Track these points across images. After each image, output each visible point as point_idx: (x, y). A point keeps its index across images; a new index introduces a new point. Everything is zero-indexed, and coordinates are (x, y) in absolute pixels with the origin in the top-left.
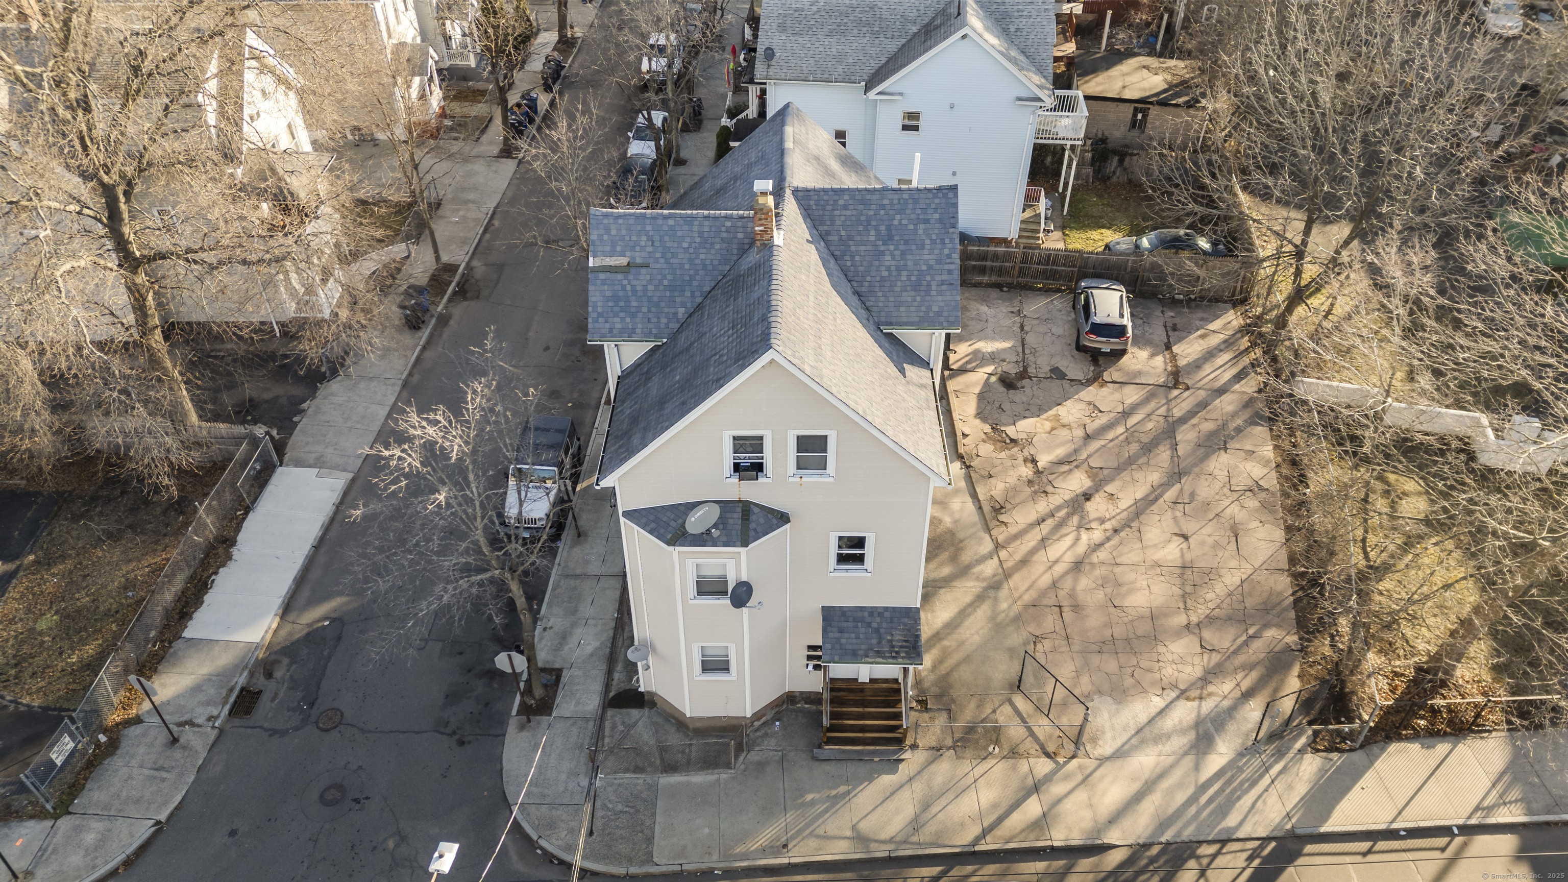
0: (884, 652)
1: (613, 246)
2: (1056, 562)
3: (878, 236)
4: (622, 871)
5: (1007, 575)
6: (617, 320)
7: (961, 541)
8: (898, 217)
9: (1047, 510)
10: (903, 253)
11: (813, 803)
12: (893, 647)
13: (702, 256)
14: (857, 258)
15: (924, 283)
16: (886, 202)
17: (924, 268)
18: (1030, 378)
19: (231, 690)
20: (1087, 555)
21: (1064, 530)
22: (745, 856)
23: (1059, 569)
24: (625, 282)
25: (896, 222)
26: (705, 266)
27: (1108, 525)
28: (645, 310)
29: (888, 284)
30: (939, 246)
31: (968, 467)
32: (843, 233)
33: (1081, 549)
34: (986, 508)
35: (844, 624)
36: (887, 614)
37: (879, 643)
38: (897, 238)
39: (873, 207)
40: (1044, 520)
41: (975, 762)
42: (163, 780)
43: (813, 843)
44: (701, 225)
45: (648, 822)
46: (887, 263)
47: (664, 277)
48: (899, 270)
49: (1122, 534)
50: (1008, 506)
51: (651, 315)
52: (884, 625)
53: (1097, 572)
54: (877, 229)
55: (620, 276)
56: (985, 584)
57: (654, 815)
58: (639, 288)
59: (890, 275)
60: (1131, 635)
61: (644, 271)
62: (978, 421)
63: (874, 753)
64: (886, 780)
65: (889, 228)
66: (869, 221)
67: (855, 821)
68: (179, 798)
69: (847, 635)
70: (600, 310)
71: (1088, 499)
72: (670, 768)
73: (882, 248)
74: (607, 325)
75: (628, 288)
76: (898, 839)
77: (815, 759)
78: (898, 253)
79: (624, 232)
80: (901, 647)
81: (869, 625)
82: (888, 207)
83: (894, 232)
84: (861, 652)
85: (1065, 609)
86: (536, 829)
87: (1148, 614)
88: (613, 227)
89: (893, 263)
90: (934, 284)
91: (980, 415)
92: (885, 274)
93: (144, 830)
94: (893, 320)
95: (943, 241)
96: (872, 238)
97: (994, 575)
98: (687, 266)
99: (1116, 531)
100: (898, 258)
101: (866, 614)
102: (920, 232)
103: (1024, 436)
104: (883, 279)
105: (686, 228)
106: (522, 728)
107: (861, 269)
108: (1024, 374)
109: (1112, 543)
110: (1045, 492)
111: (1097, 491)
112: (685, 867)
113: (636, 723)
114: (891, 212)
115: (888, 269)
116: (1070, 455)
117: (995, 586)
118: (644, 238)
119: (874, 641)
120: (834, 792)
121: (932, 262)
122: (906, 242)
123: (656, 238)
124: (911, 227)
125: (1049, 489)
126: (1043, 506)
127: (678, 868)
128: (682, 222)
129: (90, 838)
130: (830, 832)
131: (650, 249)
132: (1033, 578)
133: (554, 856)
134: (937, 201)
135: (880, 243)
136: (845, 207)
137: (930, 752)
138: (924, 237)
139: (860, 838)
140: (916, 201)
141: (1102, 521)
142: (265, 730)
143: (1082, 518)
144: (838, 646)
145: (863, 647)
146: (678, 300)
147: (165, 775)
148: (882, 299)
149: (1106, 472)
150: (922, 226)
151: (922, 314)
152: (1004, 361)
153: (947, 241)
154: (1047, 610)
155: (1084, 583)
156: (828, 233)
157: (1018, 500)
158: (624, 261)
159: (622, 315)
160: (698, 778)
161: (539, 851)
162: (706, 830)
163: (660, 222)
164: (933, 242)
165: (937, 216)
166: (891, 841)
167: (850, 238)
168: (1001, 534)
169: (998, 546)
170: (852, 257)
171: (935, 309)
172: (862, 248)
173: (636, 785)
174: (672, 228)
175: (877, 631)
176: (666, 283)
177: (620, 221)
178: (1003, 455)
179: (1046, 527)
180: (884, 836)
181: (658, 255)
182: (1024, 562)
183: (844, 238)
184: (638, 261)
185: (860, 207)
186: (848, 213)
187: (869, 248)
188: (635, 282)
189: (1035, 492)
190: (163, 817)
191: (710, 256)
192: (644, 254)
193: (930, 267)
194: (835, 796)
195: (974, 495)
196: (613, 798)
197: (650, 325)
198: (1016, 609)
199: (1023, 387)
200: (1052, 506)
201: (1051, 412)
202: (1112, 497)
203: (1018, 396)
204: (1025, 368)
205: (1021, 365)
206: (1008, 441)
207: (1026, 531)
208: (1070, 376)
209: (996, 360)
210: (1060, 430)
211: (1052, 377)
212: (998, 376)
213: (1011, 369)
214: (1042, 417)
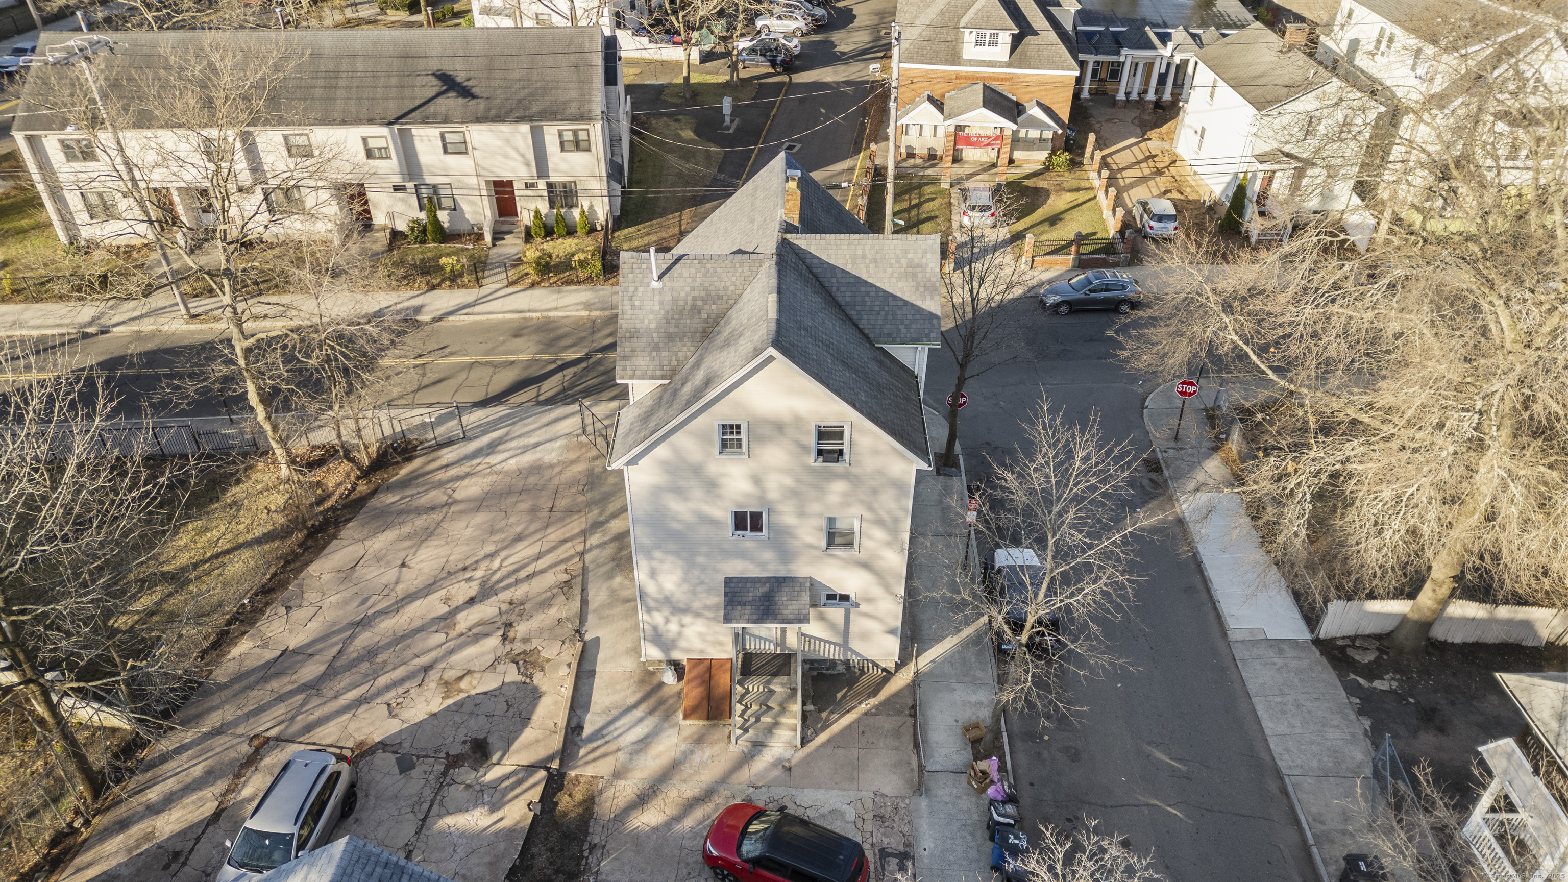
2: (536, 542)
5: (583, 533)
7: (612, 560)
9: (519, 585)
18: (448, 757)
20: (504, 548)
21: (511, 568)
23: (535, 537)
27: (468, 575)
31: (578, 633)
33: (507, 552)
34: (577, 587)
40: (527, 577)
49: (460, 566)
50: (554, 590)
62: (543, 688)
71: (472, 599)
85: (546, 511)
91: (539, 694)
97: (594, 533)
99: (465, 569)
103: (500, 668)
108: (454, 762)
109: (475, 559)
110: (511, 603)
111: (457, 608)
116: (461, 647)
125: (505, 608)
126: (519, 592)
132: (561, 531)
141: (472, 576)
149: (434, 629)
154: (561, 510)
157: (543, 595)
168: (573, 564)
178: (535, 645)
179: (530, 569)
182: (563, 543)
189: (521, 605)
195: (584, 602)
198: (586, 510)
199: (464, 742)
200: (513, 589)
201: (450, 701)
202: (446, 600)
203: (475, 727)
204: (444, 774)
205: (448, 779)
206: (521, 663)
207: (551, 567)
208: (392, 758)
209: (478, 788)
210: (454, 678)
211: (418, 757)
212: (489, 762)
213: (466, 774)
214: (464, 695)
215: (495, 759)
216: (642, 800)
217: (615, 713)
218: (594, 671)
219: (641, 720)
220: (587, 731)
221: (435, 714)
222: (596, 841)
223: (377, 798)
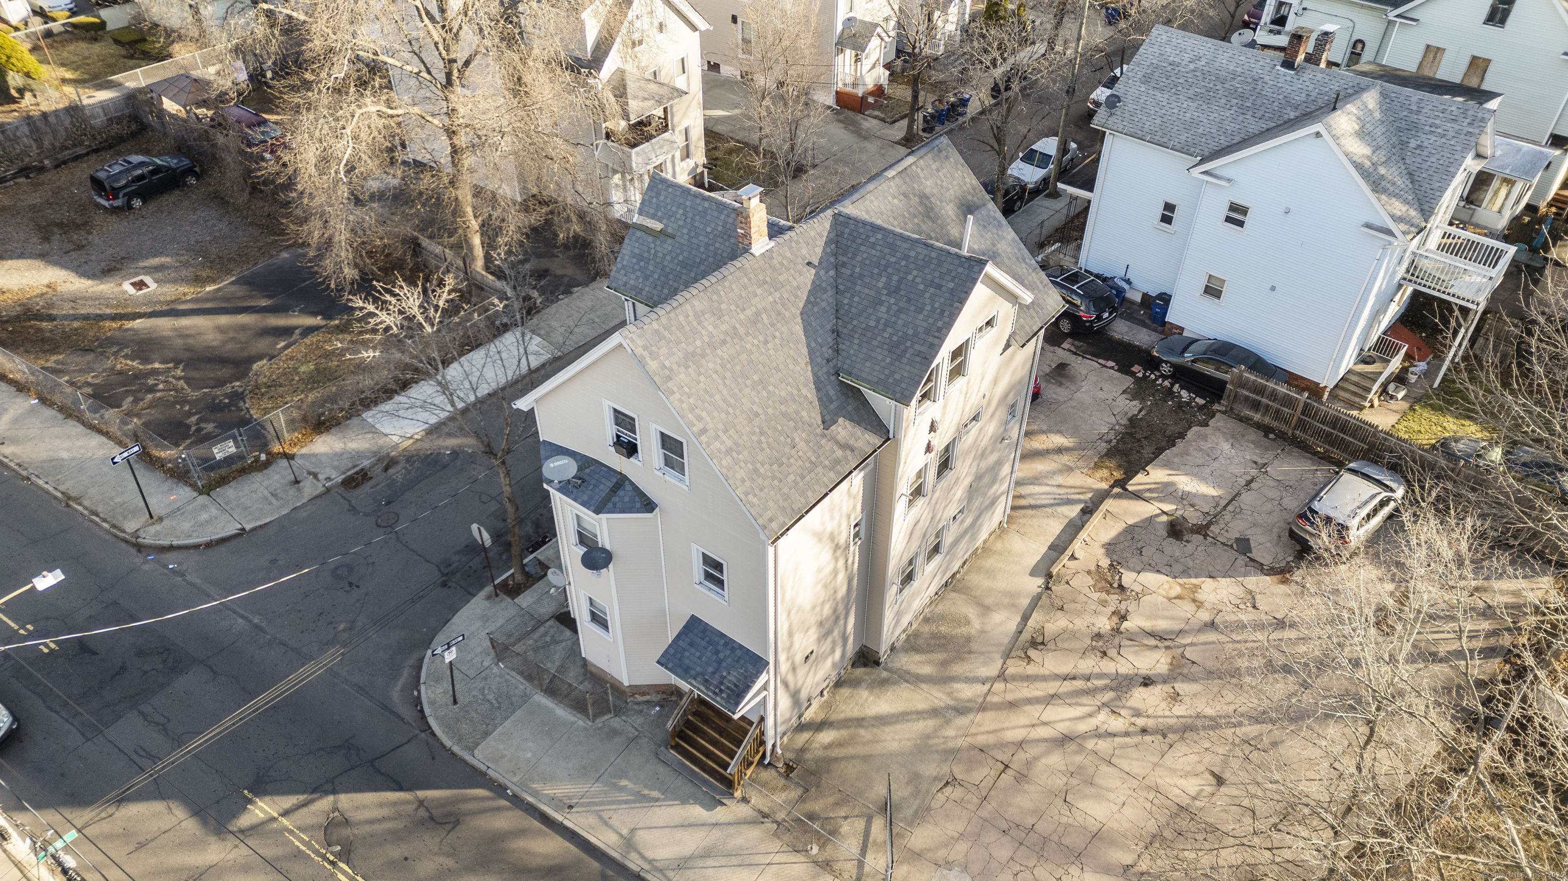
0: (710, 684)
1: (657, 210)
2: (1045, 724)
3: (887, 285)
4: (448, 743)
5: (983, 708)
6: (633, 277)
7: (970, 652)
8: (915, 273)
9: (1088, 671)
10: (900, 310)
11: (622, 789)
12: (722, 683)
13: (717, 245)
14: (856, 299)
15: (902, 347)
16: (912, 254)
17: (910, 332)
18: (1206, 536)
19: (354, 467)
20: (1085, 736)
21: (1085, 700)
22: (535, 794)
23: (1042, 732)
24: (652, 246)
25: (910, 277)
26: (716, 254)
27: (1141, 722)
28: (656, 276)
29: (869, 334)
30: (936, 316)
31: (1048, 588)
32: (857, 270)
33: (1083, 727)
34: (1026, 636)
35: (698, 640)
36: (738, 653)
37: (714, 673)
38: (903, 293)
39: (898, 255)
40: (1074, 678)
41: (785, 848)
42: (270, 503)
43: (592, 820)
44: (728, 216)
45: (498, 721)
46: (880, 315)
47: (682, 253)
48: (886, 325)
49: (1148, 738)
50: (1051, 646)
51: (659, 283)
52: (729, 660)
53: (1079, 759)
54: (889, 278)
55: (650, 239)
56: (951, 703)
57: (506, 718)
58: (660, 255)
59: (876, 327)
60: (1055, 838)
61: (669, 241)
62: (1103, 551)
63: (705, 782)
64: (697, 812)
65: (900, 281)
66: (886, 267)
67: (641, 825)
68: (267, 520)
69: (693, 650)
70: (625, 263)
71: (1146, 685)
72: (551, 691)
73: (883, 298)
74: (625, 279)
75: (653, 251)
76: (658, 864)
77: (657, 755)
78: (895, 308)
79: (668, 201)
80: (728, 688)
81: (717, 652)
82: (911, 260)
83: (903, 286)
84: (693, 672)
85: (1010, 772)
86: (427, 677)
87: (1095, 829)
88: (663, 193)
89: (885, 316)
90: (911, 351)
91: (1110, 548)
92: (872, 323)
93: (231, 529)
94: (855, 371)
95: (943, 311)
96: (880, 285)
97: (969, 701)
98: (702, 250)
99: (1144, 731)
100: (892, 313)
101: (722, 642)
102: (927, 295)
103: (1138, 588)
104: (867, 328)
105: (716, 214)
106: (489, 598)
107: (854, 310)
108: (1202, 530)
109: (1127, 740)
110: (1105, 654)
111: (1165, 682)
112: (490, 772)
113: (561, 641)
114: (912, 266)
115: (878, 321)
116: (1172, 632)
117: (961, 710)
118: (681, 211)
119: (710, 669)
120: (646, 792)
121: (921, 330)
122: (909, 301)
123: (690, 215)
124: (921, 287)
125: (1112, 652)
126: (1088, 665)
127: (484, 768)
128: (714, 207)
129: (204, 516)
130: (612, 822)
131: (681, 223)
132: (1007, 724)
133: (421, 703)
134: (960, 270)
135: (885, 292)
136: (873, 246)
137: (755, 814)
138: (928, 301)
139: (629, 843)
140: (940, 263)
141: (1137, 713)
142: (350, 505)
143: (1119, 698)
144: (679, 656)
145: (698, 669)
146: (684, 277)
147: (274, 501)
148: (856, 347)
149: (1195, 669)
150: (932, 290)
151: (882, 377)
152: (1192, 506)
153: (946, 314)
154: (991, 762)
155: (1055, 760)
156: (844, 265)
157: (1066, 645)
158: (657, 226)
159: (639, 273)
160: (562, 712)
161: (416, 693)
162: (529, 755)
163: (698, 201)
164: (933, 310)
165: (951, 285)
166: (650, 862)
167: (861, 276)
168: (1015, 667)
169: (1002, 676)
170: (853, 296)
171: (897, 376)
172: (867, 291)
173: (517, 688)
174: (705, 211)
175: (720, 662)
176: (681, 258)
177: (670, 190)
178: (1096, 596)
179: (1068, 686)
180: (650, 854)
181: (685, 231)
182: (1012, 705)
183: (856, 275)
184: (669, 230)
185: (887, 251)
186: (873, 252)
187: (873, 293)
188: (659, 249)
189: (1094, 648)
190: (248, 527)
191: (722, 247)
192: (675, 226)
193: (916, 334)
194: (644, 796)
195: (1026, 618)
196: (493, 687)
197: (655, 292)
198: (960, 742)
199: (1188, 541)
200: (1096, 670)
201: (1193, 581)
202: (1175, 697)
203: (1174, 548)
204: (1210, 523)
205: (1209, 518)
206: (1116, 585)
207: (1044, 678)
208: (1255, 555)
209: (1185, 502)
210: (1185, 602)
211: (1231, 547)
212: (1171, 518)
213: (1193, 517)
214: (1178, 580)
215: (1164, 518)
216: (1060, 450)
217: (1049, 510)
218: (1050, 548)
219: (1031, 495)
220: (1079, 507)
221: (1211, 577)
222: (1104, 444)
223: (1271, 531)
